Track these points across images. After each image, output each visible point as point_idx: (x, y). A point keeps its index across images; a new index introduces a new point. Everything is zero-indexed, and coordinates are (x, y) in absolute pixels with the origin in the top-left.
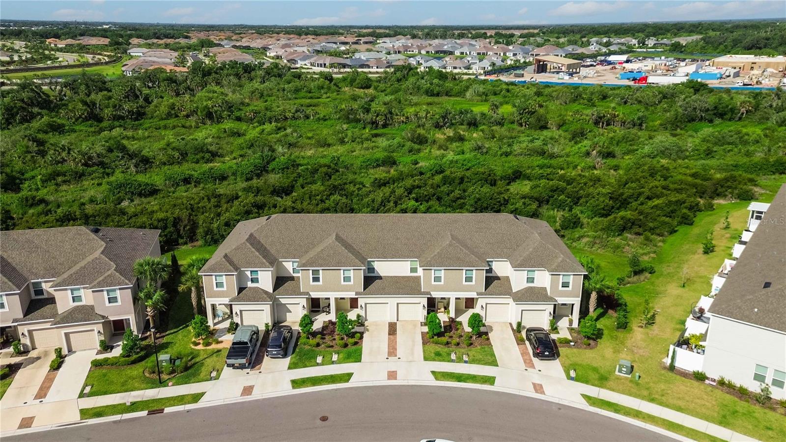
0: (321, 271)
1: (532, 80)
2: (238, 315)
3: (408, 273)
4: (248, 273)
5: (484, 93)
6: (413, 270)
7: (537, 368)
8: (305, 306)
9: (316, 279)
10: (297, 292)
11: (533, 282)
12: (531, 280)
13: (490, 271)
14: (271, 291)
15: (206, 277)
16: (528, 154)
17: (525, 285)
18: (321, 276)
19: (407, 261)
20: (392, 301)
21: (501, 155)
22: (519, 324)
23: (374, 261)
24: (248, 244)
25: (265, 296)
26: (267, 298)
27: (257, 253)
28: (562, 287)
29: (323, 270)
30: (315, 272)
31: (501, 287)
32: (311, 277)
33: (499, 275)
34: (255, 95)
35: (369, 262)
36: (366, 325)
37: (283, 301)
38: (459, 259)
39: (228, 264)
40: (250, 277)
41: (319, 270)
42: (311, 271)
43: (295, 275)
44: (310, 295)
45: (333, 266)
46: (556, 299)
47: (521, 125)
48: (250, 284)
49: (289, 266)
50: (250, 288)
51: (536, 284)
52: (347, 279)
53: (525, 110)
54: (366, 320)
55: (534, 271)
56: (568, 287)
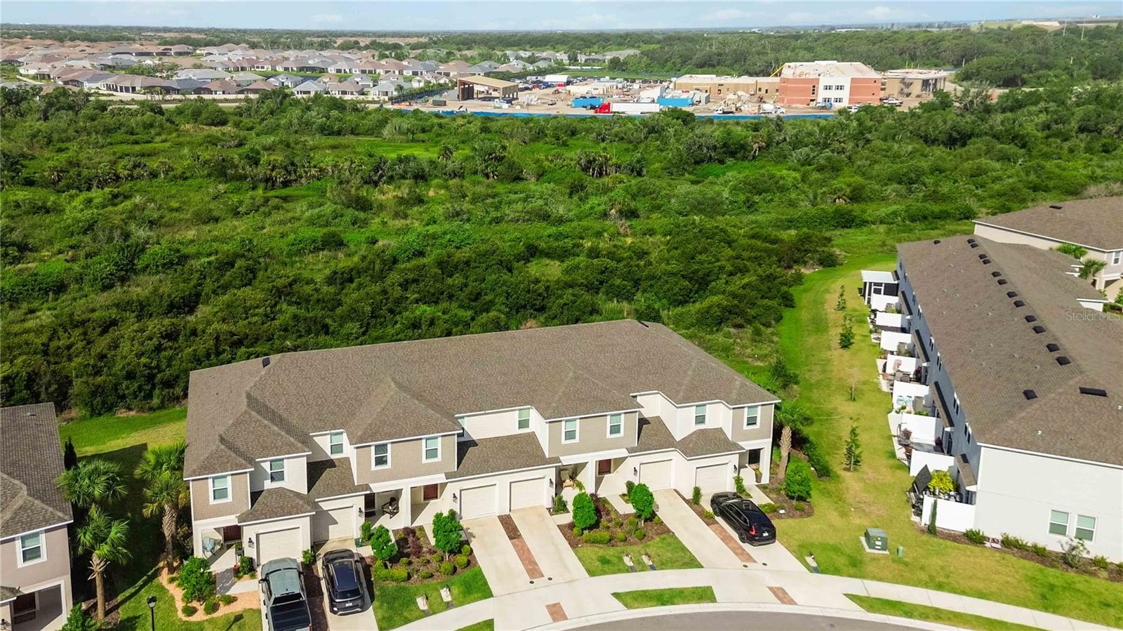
0: (389, 446)
1: (461, 110)
3: (515, 430)
4: (266, 466)
5: (409, 130)
6: (524, 424)
7: (760, 560)
8: (361, 509)
9: (381, 461)
10: (346, 487)
11: (703, 422)
12: (700, 419)
14: (303, 490)
15: (196, 482)
16: (528, 220)
17: (694, 428)
18: (389, 455)
19: (515, 410)
20: (501, 481)
21: (490, 223)
22: (697, 492)
23: (463, 417)
24: (254, 413)
25: (301, 502)
26: (306, 506)
27: (275, 428)
28: (748, 424)
29: (393, 443)
30: (380, 448)
31: (656, 435)
32: (373, 457)
33: (647, 415)
34: (39, 141)
36: (465, 527)
39: (233, 455)
40: (269, 472)
41: (386, 445)
42: (372, 449)
43: (334, 457)
44: (370, 489)
45: (410, 436)
46: (741, 443)
47: (487, 176)
48: (268, 485)
49: (324, 442)
50: (269, 490)
51: (709, 424)
52: (430, 453)
53: (490, 154)
54: (462, 518)
55: (705, 405)
56: (755, 423)
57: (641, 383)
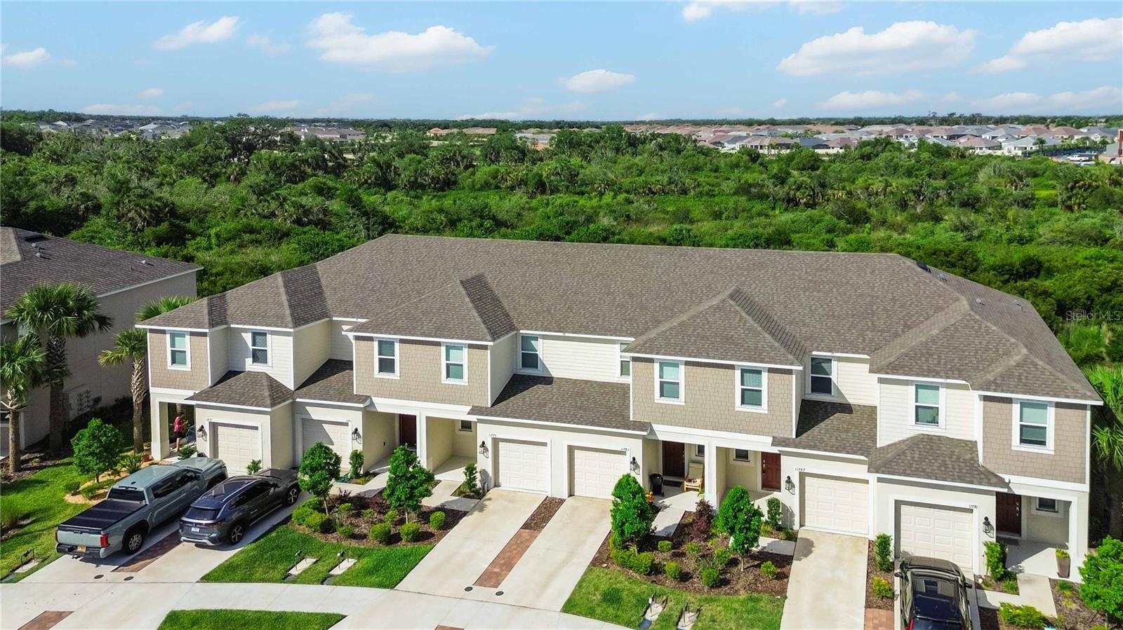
0: (397, 345)
2: (205, 433)
3: (613, 375)
4: (248, 337)
8: (360, 431)
9: (386, 366)
10: (345, 395)
11: (934, 421)
12: (927, 414)
13: (822, 384)
14: (291, 386)
15: (153, 335)
17: (912, 429)
18: (397, 358)
19: (613, 342)
20: (559, 439)
22: (884, 544)
25: (267, 393)
27: (285, 297)
28: (1023, 441)
29: (402, 341)
30: (385, 346)
31: (847, 431)
32: (376, 357)
33: (852, 400)
34: (632, 173)
35: (526, 340)
36: (487, 497)
37: (316, 414)
38: (728, 339)
39: (205, 312)
40: (251, 348)
41: (392, 343)
42: (376, 344)
44: (372, 404)
45: (422, 335)
46: (1006, 477)
48: (250, 365)
50: (246, 373)
51: (943, 429)
52: (453, 370)
54: (497, 485)
55: (935, 387)
56: (1043, 443)
57: (845, 340)
